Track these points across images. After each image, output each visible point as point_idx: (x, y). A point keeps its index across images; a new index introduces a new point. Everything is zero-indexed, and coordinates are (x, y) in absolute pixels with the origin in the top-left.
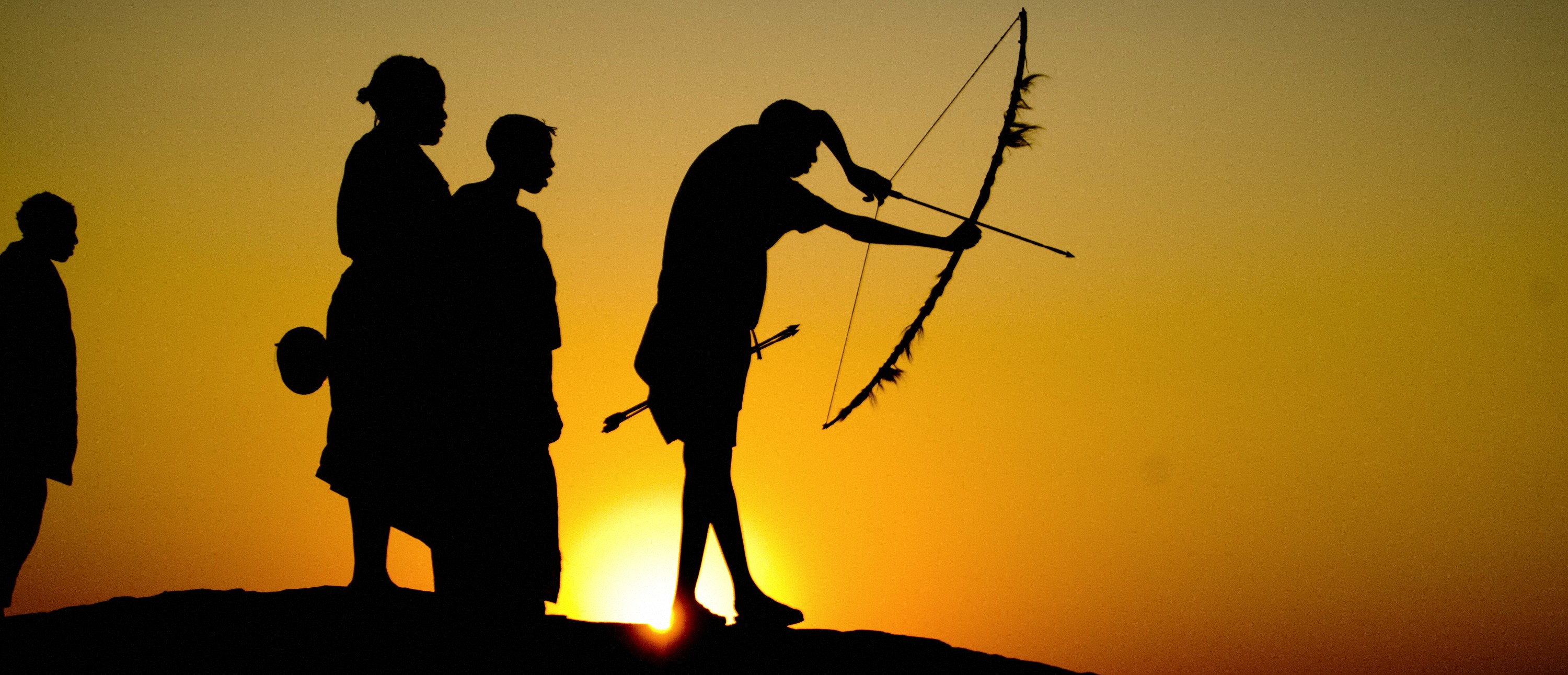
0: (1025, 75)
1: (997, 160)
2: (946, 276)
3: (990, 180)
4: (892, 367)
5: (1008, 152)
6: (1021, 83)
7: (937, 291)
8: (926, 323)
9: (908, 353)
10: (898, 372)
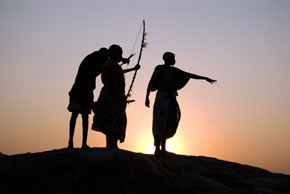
0: (145, 34)
1: (141, 50)
2: (135, 74)
3: (140, 54)
4: (129, 94)
5: (143, 48)
6: (144, 35)
7: (134, 78)
8: (133, 84)
9: (131, 90)
10: (130, 95)
